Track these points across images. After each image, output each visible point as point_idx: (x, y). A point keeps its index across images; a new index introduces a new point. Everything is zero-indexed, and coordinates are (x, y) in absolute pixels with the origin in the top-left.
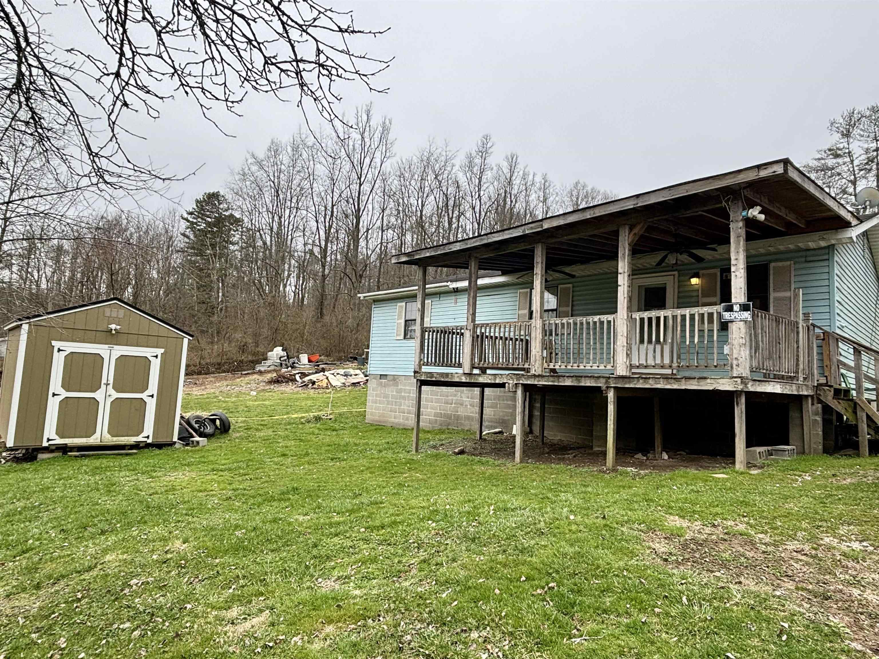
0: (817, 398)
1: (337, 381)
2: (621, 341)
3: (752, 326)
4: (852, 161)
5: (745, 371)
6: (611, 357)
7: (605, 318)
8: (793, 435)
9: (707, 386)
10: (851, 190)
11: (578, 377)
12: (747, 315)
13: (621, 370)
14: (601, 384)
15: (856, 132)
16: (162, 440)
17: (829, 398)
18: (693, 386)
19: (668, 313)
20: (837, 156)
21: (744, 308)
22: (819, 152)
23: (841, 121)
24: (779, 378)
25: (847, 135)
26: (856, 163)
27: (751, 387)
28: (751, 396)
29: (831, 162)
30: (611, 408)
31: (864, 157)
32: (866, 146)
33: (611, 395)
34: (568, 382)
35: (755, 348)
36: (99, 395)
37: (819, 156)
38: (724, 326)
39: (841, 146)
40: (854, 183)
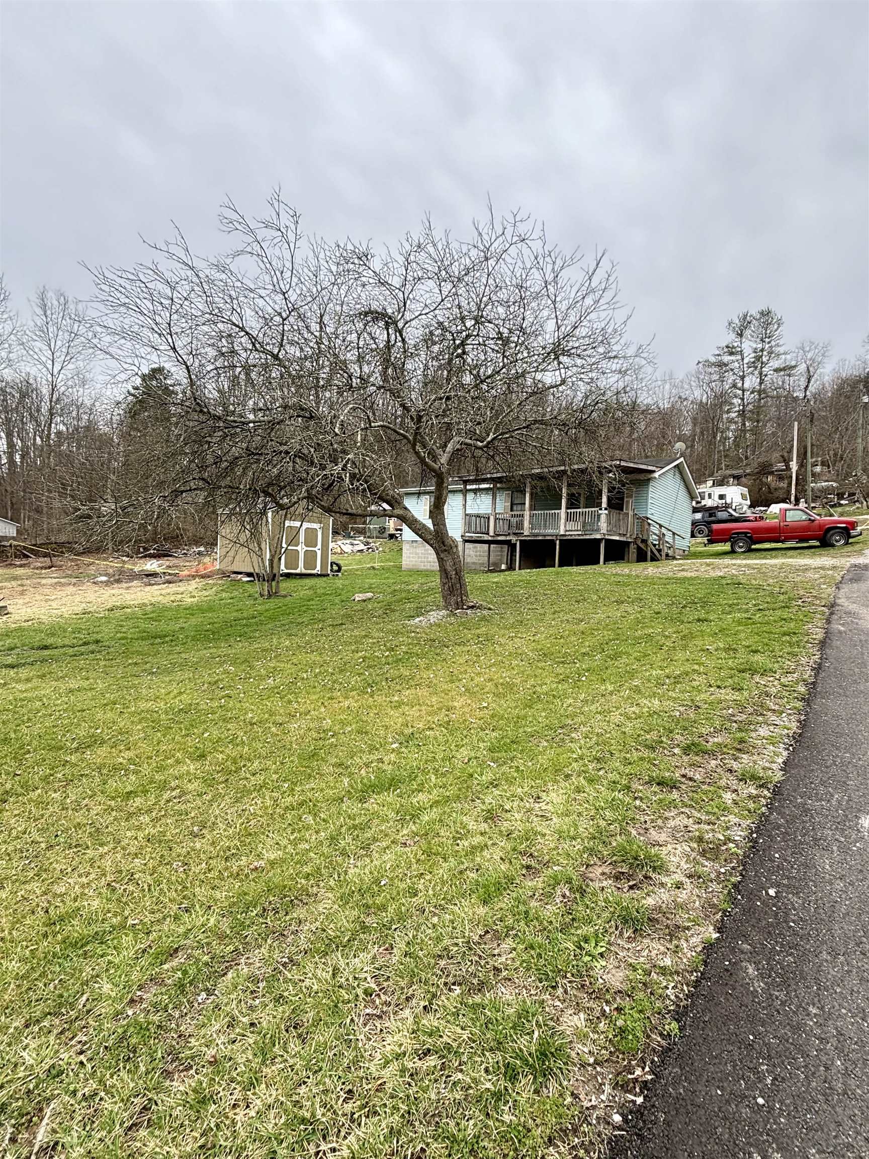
0: (635, 543)
1: (347, 548)
2: (563, 521)
3: (608, 515)
4: (743, 359)
5: (605, 532)
6: (558, 528)
7: (556, 511)
8: (626, 558)
9: (592, 537)
10: (740, 385)
11: (545, 536)
12: (606, 512)
13: (562, 532)
14: (554, 538)
15: (748, 333)
16: (324, 573)
17: (639, 542)
18: (588, 537)
19: (580, 510)
20: (731, 354)
21: (606, 509)
22: (718, 348)
23: (737, 322)
24: (620, 535)
25: (741, 335)
26: (746, 361)
27: (607, 537)
28: (607, 541)
29: (726, 358)
30: (558, 547)
31: (753, 355)
32: (755, 346)
33: (558, 542)
34: (540, 538)
35: (609, 523)
36: (299, 548)
37: (718, 352)
38: (599, 516)
39: (735, 344)
40: (743, 378)
